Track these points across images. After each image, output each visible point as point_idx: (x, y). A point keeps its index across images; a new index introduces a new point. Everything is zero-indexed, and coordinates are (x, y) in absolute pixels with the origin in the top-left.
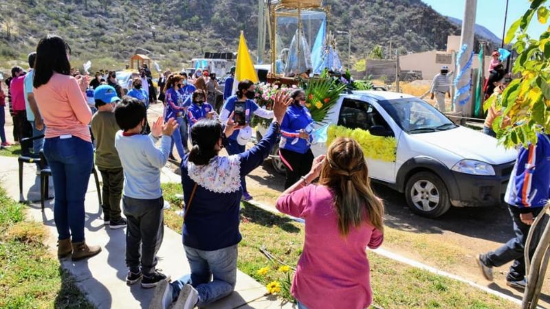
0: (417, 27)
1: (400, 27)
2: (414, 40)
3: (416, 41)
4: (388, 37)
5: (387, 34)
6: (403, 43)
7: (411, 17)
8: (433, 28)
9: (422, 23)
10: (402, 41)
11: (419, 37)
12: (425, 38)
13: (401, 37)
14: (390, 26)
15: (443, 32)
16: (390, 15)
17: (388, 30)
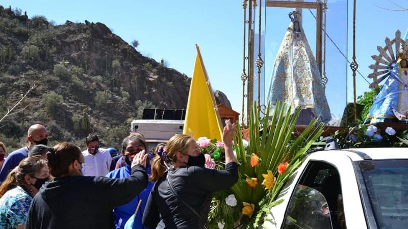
0: (79, 57)
1: (43, 55)
2: (76, 80)
3: (82, 83)
4: (13, 73)
5: (11, 67)
6: (53, 86)
7: (65, 36)
8: (112, 59)
9: (89, 49)
10: (49, 81)
11: (86, 76)
12: (99, 78)
13: (46, 72)
14: (19, 51)
15: (134, 68)
16: (16, 30)
17: (13, 59)
